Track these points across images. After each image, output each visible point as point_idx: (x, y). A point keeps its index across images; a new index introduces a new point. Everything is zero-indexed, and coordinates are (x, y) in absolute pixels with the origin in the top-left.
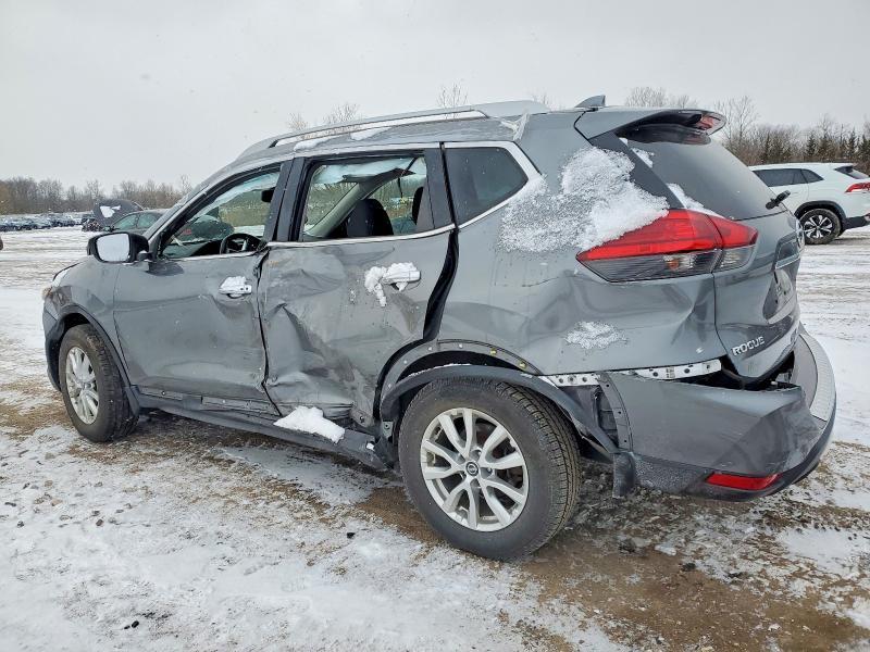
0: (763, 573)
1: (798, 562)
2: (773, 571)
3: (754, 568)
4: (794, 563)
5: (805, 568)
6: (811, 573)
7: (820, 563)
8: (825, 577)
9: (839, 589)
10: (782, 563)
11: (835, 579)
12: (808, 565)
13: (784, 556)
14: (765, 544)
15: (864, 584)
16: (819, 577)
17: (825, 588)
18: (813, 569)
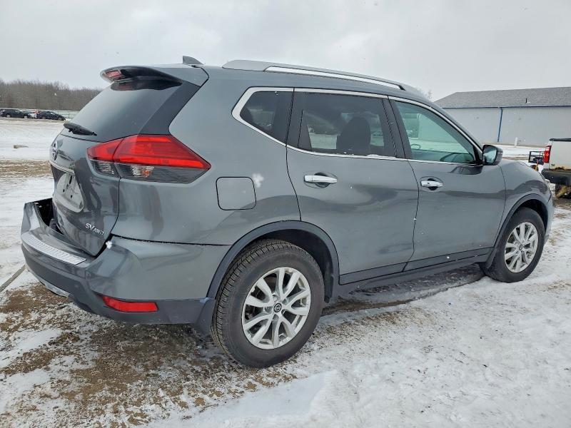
0: (54, 313)
1: (43, 326)
2: (49, 316)
3: (59, 313)
4: (44, 324)
5: (37, 325)
6: (33, 325)
7: (32, 332)
8: (25, 327)
9: (16, 324)
10: (49, 322)
11: (21, 329)
12: (37, 328)
13: (51, 325)
14: (64, 325)
15: (5, 334)
16: (28, 325)
17: (22, 321)
18: (33, 327)
